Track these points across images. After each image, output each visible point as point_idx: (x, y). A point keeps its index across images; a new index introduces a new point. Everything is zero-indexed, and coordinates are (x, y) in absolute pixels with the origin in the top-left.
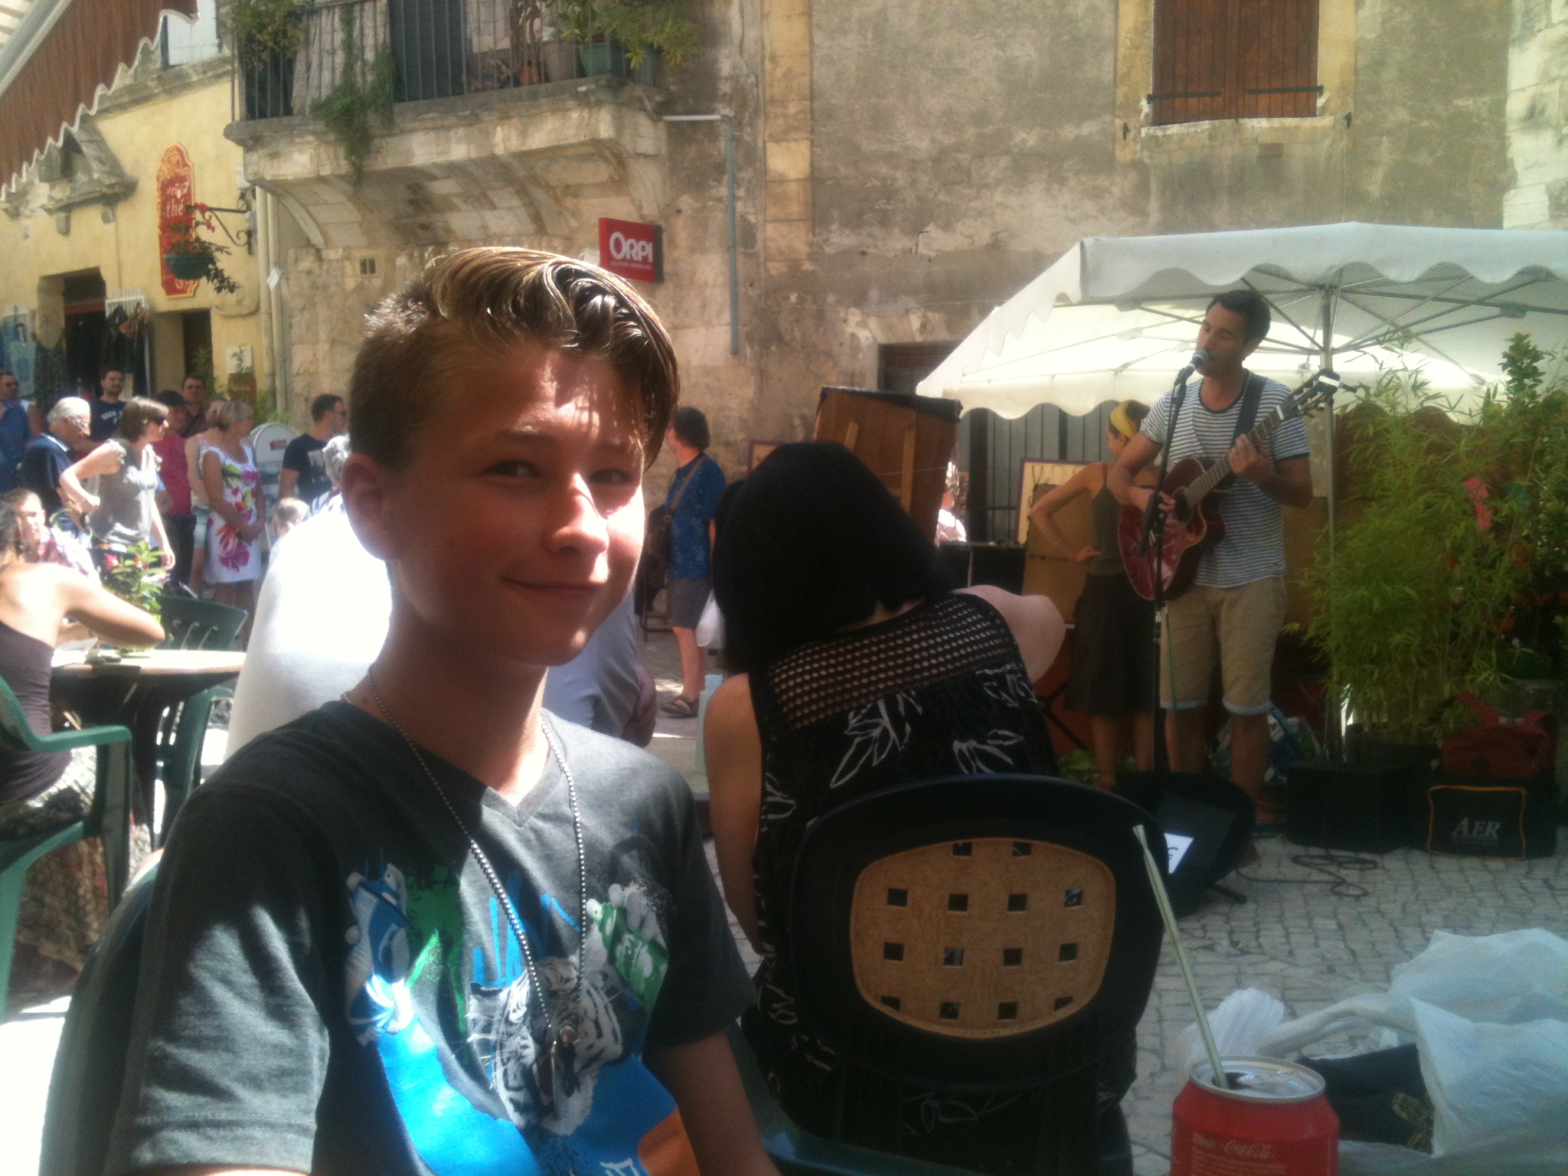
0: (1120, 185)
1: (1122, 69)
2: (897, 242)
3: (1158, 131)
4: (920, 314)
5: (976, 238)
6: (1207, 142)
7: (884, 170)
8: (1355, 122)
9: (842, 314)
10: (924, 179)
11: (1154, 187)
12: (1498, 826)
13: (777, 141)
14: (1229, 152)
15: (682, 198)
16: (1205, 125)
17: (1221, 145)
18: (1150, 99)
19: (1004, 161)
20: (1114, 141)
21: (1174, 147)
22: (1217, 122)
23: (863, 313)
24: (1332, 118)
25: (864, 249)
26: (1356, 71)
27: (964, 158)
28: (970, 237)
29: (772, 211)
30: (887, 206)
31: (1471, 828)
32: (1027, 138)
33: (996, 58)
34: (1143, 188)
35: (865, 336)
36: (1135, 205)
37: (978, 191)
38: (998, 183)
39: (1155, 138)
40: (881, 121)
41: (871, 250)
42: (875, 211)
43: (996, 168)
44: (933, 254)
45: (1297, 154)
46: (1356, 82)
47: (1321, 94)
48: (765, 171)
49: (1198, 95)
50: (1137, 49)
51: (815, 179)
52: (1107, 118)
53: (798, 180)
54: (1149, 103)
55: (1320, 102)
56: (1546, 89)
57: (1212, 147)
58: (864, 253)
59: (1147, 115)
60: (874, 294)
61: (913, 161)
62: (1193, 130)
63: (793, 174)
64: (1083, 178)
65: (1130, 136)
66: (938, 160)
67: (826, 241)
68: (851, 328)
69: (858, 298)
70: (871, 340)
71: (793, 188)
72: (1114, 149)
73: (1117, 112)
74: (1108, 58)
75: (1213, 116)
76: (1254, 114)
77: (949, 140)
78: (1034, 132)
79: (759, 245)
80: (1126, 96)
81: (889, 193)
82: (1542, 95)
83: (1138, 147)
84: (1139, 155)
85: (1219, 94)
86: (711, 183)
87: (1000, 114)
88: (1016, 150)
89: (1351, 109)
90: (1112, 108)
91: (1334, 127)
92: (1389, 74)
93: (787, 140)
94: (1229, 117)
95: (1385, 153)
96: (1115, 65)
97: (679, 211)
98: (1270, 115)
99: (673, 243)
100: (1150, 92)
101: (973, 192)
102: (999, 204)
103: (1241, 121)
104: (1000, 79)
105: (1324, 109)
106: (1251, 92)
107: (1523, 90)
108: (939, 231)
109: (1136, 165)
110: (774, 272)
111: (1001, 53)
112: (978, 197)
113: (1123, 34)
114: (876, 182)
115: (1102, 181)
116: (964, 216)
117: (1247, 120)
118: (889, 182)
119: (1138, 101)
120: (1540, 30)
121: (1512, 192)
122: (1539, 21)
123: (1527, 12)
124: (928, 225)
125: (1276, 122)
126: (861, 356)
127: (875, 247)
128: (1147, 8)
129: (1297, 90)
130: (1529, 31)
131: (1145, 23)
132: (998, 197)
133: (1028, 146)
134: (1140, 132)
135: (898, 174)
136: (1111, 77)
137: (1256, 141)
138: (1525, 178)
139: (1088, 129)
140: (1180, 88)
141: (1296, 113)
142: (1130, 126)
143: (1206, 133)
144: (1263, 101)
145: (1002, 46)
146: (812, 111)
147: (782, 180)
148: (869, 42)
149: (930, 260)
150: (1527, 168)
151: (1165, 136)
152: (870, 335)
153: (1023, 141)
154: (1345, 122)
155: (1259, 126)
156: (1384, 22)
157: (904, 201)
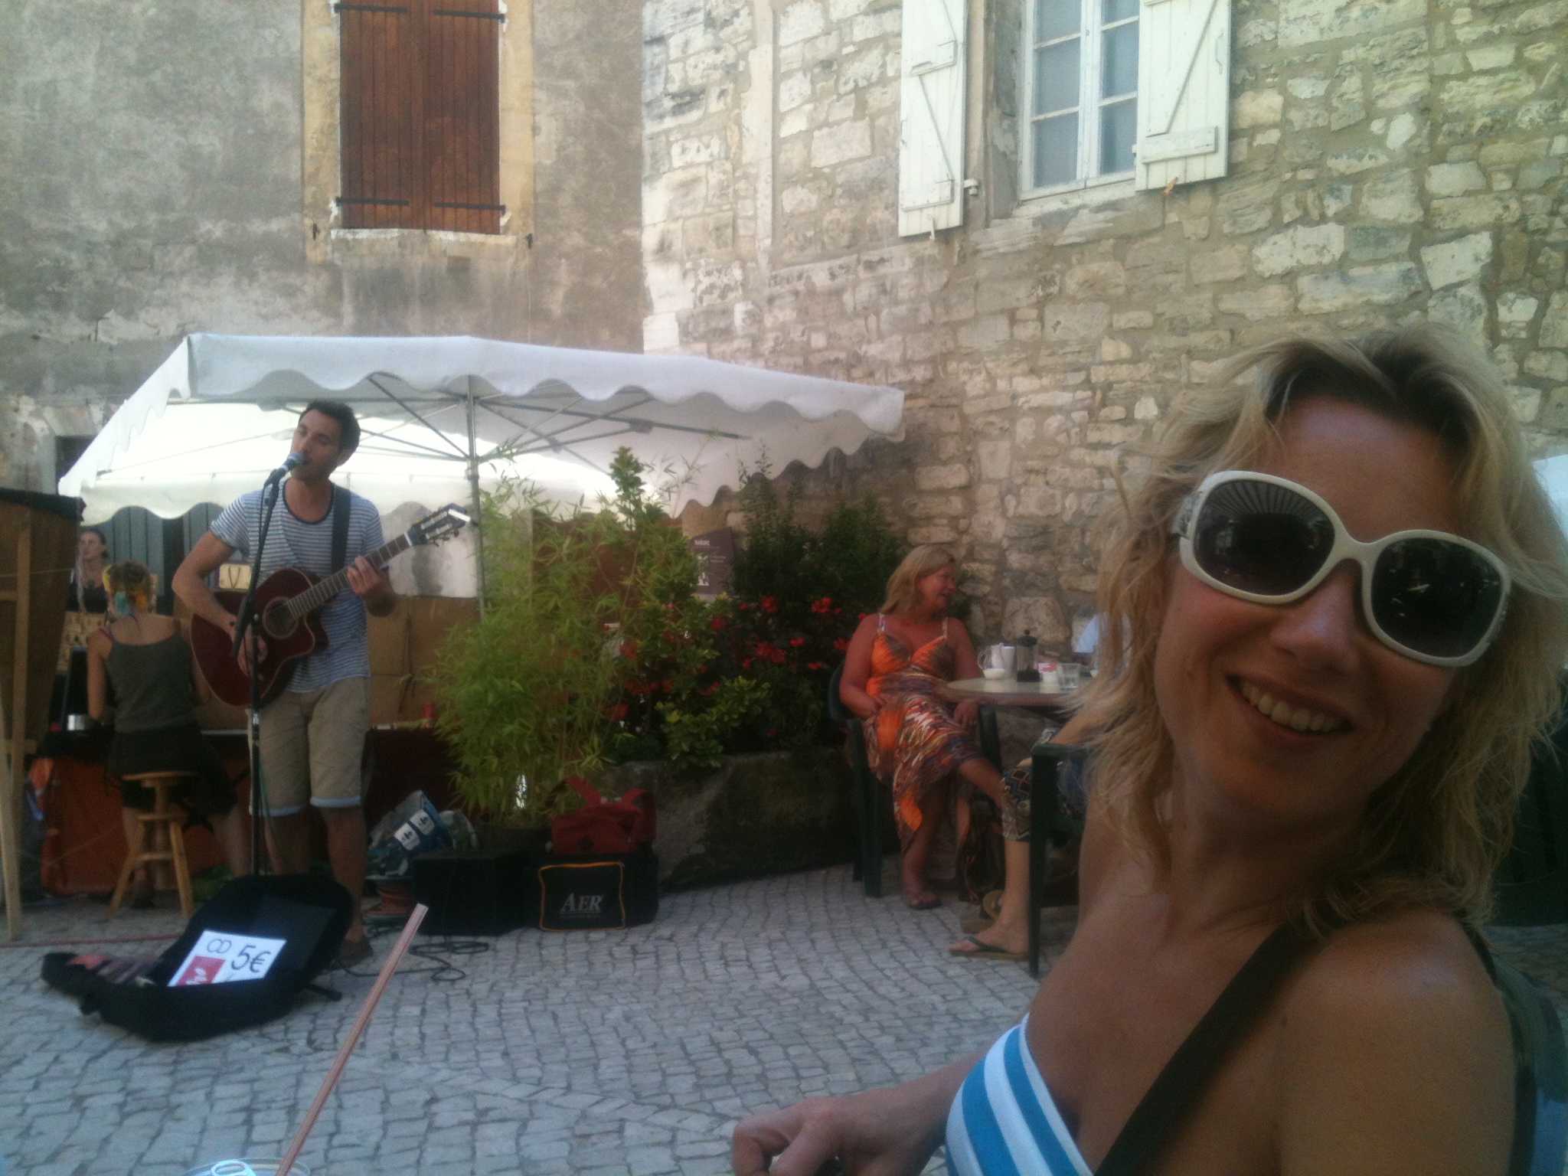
0: (313, 285)
1: (309, 169)
2: (73, 328)
3: (349, 235)
4: (102, 405)
5: (162, 328)
6: (397, 250)
7: (57, 250)
8: (538, 243)
9: (13, 403)
10: (102, 264)
11: (346, 289)
12: (600, 899)
14: (418, 262)
16: (394, 233)
17: (412, 253)
18: (339, 201)
19: (189, 251)
20: (304, 240)
21: (364, 251)
22: (406, 231)
23: (37, 403)
24: (515, 237)
25: (36, 333)
26: (535, 195)
27: (147, 244)
28: (155, 327)
30: (61, 289)
31: (577, 901)
32: (213, 229)
33: (178, 145)
34: (335, 290)
35: (38, 426)
36: (329, 305)
37: (162, 279)
38: (183, 273)
39: (345, 241)
40: (52, 198)
41: (45, 335)
42: (48, 293)
43: (181, 257)
44: (114, 343)
45: (484, 270)
46: (536, 206)
47: (504, 213)
49: (387, 203)
50: (324, 150)
52: (296, 216)
54: (338, 205)
55: (503, 221)
56: (672, 226)
57: (403, 256)
58: (36, 338)
59: (336, 218)
60: (49, 382)
61: (89, 243)
62: (383, 236)
64: (274, 274)
65: (321, 236)
66: (119, 242)
68: (23, 418)
69: (32, 386)
70: (47, 432)
72: (304, 248)
73: (306, 212)
74: (295, 155)
75: (402, 225)
76: (442, 227)
77: (129, 224)
78: (220, 224)
80: (314, 196)
81: (64, 275)
82: (668, 231)
83: (329, 249)
84: (330, 257)
85: (406, 203)
87: (184, 202)
88: (201, 241)
89: (532, 231)
90: (300, 206)
91: (516, 246)
92: (565, 200)
94: (418, 227)
95: (564, 275)
96: (302, 164)
98: (456, 229)
100: (339, 194)
101: (157, 279)
102: (188, 295)
103: (429, 232)
104: (182, 166)
105: (507, 227)
106: (437, 205)
107: (654, 225)
108: (120, 318)
109: (327, 266)
111: (182, 140)
112: (161, 285)
113: (309, 134)
114: (48, 263)
115: (293, 279)
116: (148, 304)
117: (434, 232)
118: (63, 264)
119: (327, 203)
120: (664, 173)
121: (650, 318)
122: (664, 164)
123: (654, 155)
124: (108, 310)
125: (463, 236)
126: (35, 448)
127: (49, 331)
128: (332, 111)
129: (480, 207)
130: (657, 174)
131: (331, 125)
132: (185, 287)
133: (214, 237)
134: (329, 233)
135: (73, 256)
136: (299, 174)
137: (445, 251)
138: (659, 305)
139: (276, 225)
140: (369, 195)
141: (481, 230)
142: (320, 226)
143: (396, 242)
144: (450, 213)
145: (184, 133)
148: (37, 114)
149: (111, 349)
150: (660, 297)
151: (354, 240)
152: (45, 426)
153: (209, 232)
154: (527, 243)
155: (446, 238)
156: (558, 150)
157: (80, 284)
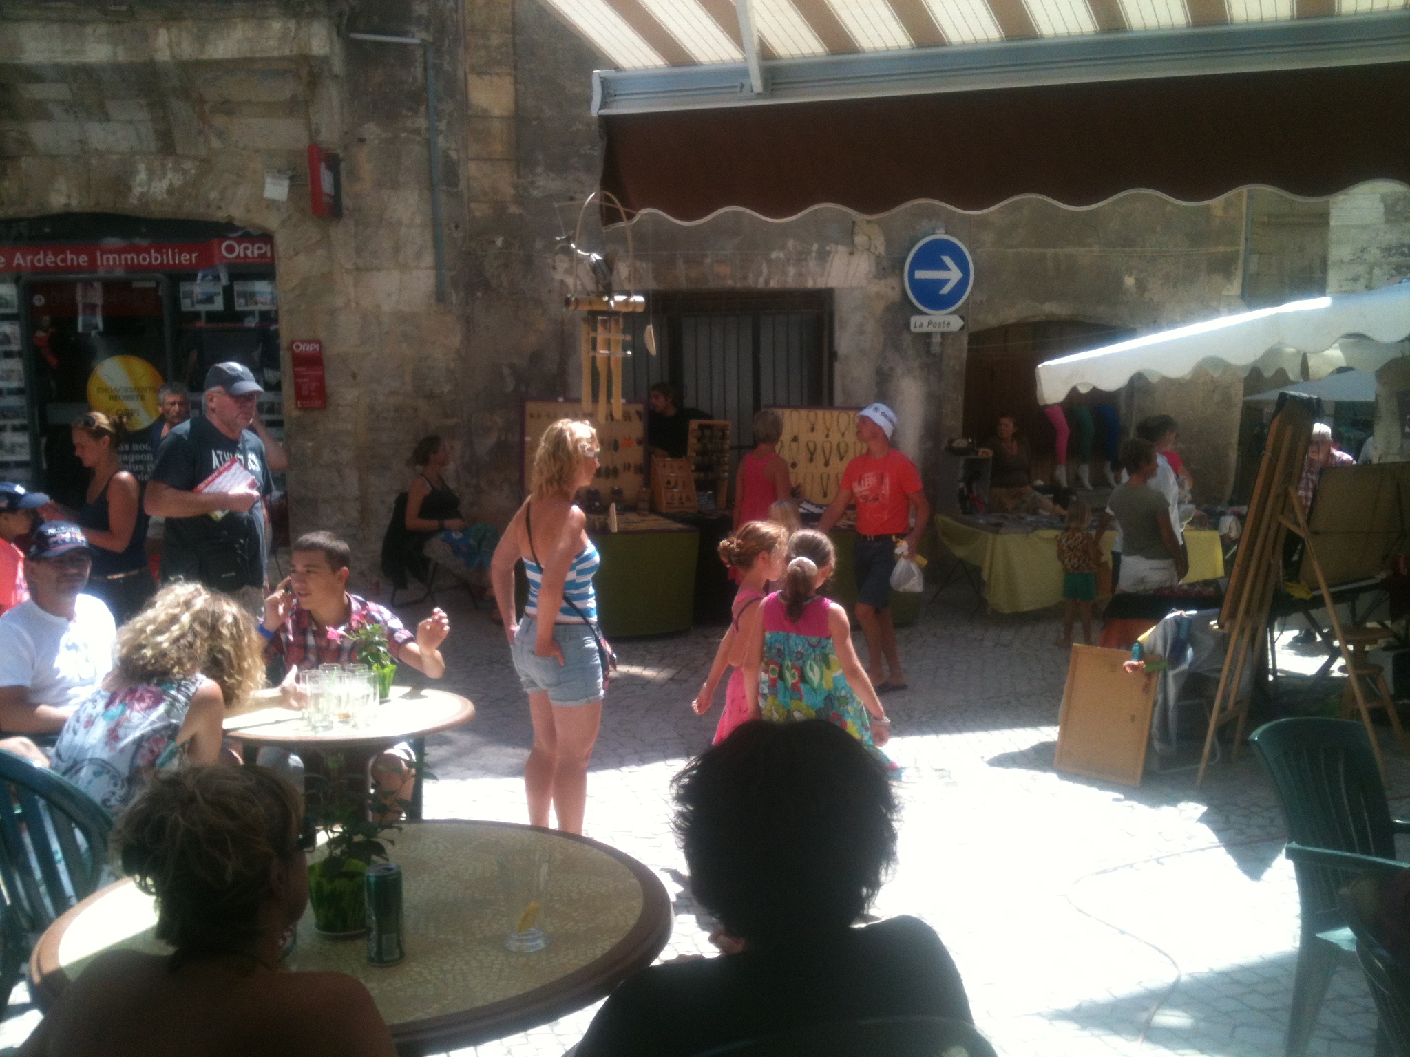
9: (550, 261)
13: (479, 74)
15: (366, 126)
25: (571, 194)
29: (474, 149)
30: (592, 152)
35: (572, 282)
41: (578, 196)
42: (580, 156)
48: (465, 103)
51: (519, 118)
53: (502, 117)
58: (571, 199)
63: (497, 112)
67: (532, 183)
68: (558, 275)
70: (579, 287)
71: (497, 126)
79: (462, 185)
86: (404, 112)
93: (489, 74)
97: (362, 140)
99: (354, 175)
110: (478, 214)
114: (581, 126)
118: (594, 128)
127: (582, 192)
146: (515, 45)
147: (485, 115)
